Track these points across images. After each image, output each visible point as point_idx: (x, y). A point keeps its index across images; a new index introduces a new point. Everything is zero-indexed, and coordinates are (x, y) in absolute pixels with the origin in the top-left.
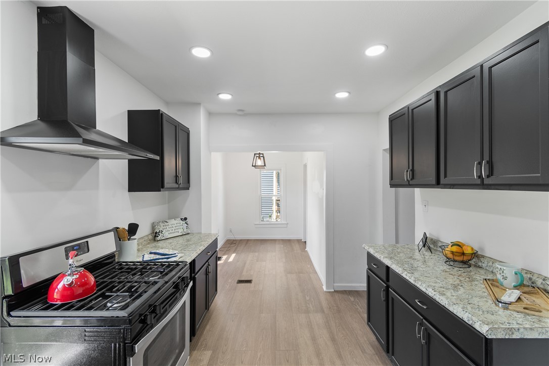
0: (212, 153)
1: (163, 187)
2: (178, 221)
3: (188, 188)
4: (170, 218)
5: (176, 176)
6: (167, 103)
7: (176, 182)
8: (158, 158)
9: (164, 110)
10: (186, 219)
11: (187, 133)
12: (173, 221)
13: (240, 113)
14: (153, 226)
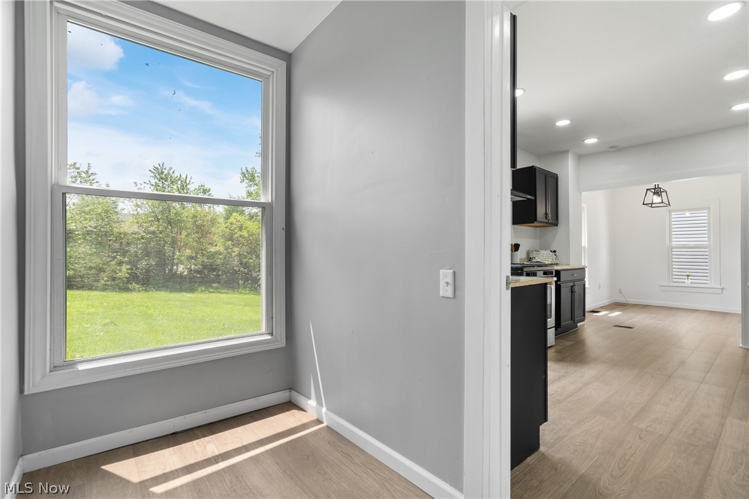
0: (583, 193)
1: (536, 220)
2: (548, 252)
3: (557, 225)
4: (542, 249)
5: (546, 213)
6: (539, 157)
7: (546, 218)
8: (533, 198)
9: (537, 165)
10: (555, 251)
11: (555, 178)
12: (543, 252)
13: (613, 149)
14: (528, 253)
